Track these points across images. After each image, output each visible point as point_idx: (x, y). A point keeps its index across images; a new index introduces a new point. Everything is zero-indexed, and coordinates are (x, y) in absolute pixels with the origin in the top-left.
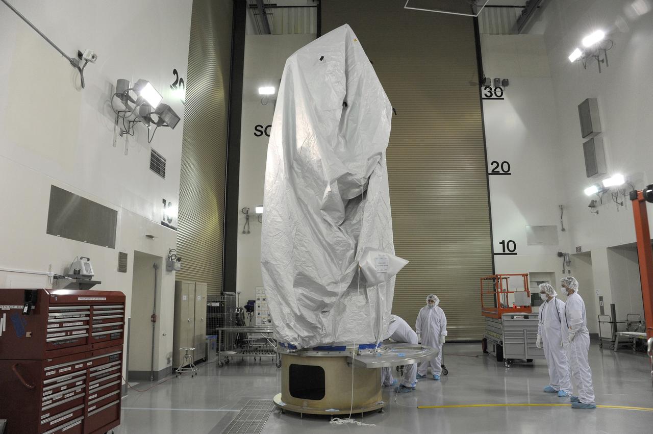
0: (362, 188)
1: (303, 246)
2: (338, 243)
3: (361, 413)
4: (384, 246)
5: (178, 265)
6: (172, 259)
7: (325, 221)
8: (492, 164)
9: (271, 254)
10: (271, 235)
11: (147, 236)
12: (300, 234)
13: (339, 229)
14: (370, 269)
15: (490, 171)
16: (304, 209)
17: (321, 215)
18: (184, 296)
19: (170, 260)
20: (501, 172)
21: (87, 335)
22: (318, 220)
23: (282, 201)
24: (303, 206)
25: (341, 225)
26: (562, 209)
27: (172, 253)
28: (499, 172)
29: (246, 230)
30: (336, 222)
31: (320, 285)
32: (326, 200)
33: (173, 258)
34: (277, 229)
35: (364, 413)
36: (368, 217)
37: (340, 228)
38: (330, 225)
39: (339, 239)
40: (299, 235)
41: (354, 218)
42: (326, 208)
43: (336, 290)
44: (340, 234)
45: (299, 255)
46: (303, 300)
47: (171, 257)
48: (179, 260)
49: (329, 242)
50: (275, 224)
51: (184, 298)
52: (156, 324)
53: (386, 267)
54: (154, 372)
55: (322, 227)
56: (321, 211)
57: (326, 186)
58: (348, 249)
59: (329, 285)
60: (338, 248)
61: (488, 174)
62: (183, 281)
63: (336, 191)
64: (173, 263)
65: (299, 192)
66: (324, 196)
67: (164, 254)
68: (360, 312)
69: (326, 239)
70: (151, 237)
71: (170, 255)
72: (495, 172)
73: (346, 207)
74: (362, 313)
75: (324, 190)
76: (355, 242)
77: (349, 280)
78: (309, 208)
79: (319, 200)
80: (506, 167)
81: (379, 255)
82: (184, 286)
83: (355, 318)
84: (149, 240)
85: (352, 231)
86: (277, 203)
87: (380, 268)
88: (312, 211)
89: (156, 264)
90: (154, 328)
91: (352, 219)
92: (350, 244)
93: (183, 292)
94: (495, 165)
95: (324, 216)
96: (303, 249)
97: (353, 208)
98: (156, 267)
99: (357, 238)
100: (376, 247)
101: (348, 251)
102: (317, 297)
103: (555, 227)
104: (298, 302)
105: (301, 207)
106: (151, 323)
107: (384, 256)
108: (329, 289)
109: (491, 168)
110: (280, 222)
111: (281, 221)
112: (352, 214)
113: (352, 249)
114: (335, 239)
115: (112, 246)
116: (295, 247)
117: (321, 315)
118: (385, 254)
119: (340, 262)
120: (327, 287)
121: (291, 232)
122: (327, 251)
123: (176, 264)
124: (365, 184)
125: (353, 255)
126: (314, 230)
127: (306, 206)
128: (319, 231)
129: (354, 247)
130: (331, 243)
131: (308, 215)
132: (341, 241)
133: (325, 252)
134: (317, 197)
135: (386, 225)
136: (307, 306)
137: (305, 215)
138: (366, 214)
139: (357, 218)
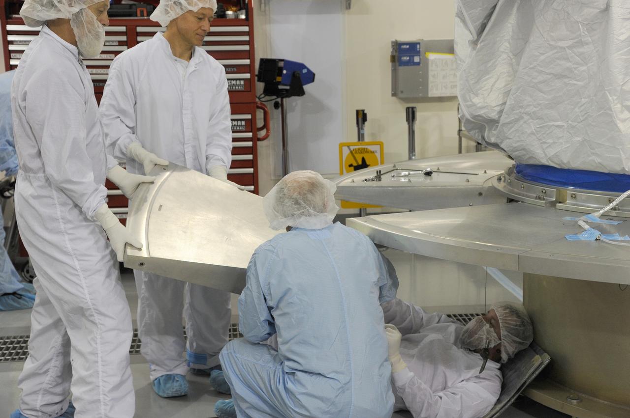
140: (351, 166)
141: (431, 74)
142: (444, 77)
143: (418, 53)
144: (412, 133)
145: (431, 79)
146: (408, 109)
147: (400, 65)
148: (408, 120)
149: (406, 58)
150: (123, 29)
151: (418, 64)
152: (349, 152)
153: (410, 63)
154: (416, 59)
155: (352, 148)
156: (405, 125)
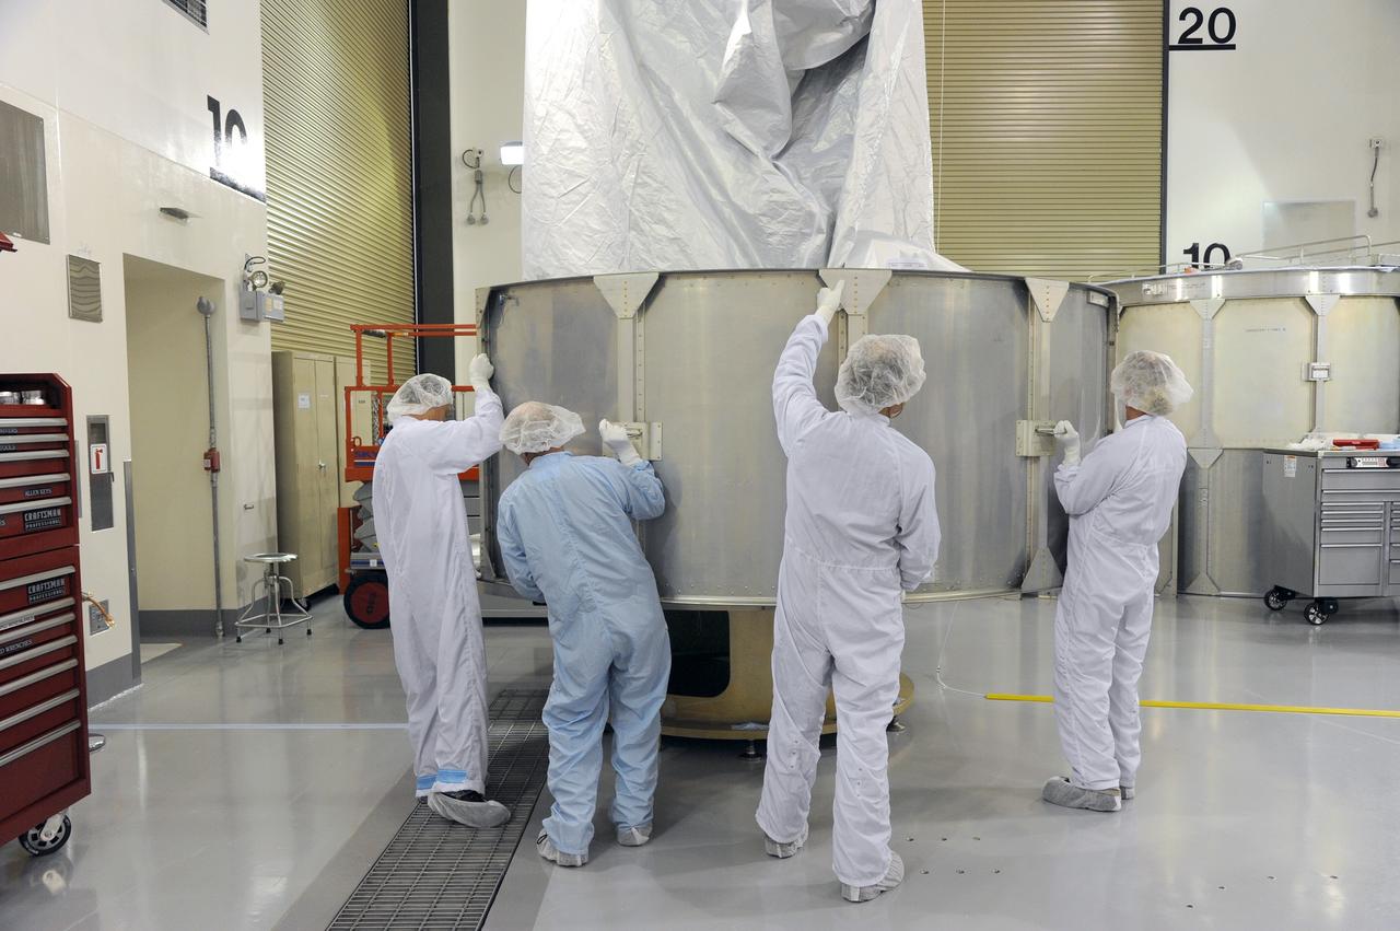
0: (850, 28)
1: (661, 221)
4: (911, 230)
5: (275, 304)
6: (255, 287)
7: (731, 139)
8: (1183, 17)
9: (555, 255)
10: (553, 192)
11: (162, 209)
12: (649, 180)
13: (776, 166)
15: (1174, 40)
16: (661, 103)
17: (717, 120)
18: (300, 397)
19: (250, 289)
20: (1208, 41)
22: (706, 136)
23: (584, 81)
24: (656, 90)
25: (779, 156)
26: (1377, 155)
27: (255, 268)
28: (1200, 40)
29: (477, 214)
30: (764, 144)
32: (733, 66)
33: (257, 282)
34: (571, 174)
36: (872, 126)
37: (778, 163)
38: (747, 151)
39: (776, 197)
40: (645, 184)
41: (819, 137)
42: (733, 97)
44: (778, 181)
45: (649, 251)
47: (252, 279)
48: (277, 289)
49: (746, 208)
50: (565, 157)
51: (302, 401)
52: (221, 477)
54: (223, 611)
55: (722, 159)
56: (718, 107)
57: (731, 21)
58: (808, 231)
60: (773, 227)
61: (1167, 48)
62: (296, 354)
63: (768, 34)
64: (258, 296)
65: (644, 46)
66: (728, 55)
67: (229, 272)
69: (734, 199)
70: (175, 214)
71: (249, 275)
72: (1188, 43)
73: (796, 98)
75: (727, 38)
76: (828, 210)
78: (677, 97)
79: (709, 73)
80: (1222, 28)
82: (299, 369)
84: (172, 224)
85: (815, 178)
86: (570, 90)
88: (686, 111)
89: (204, 301)
90: (214, 489)
91: (813, 136)
92: (811, 215)
93: (297, 386)
94: (1191, 19)
95: (727, 122)
96: (661, 230)
97: (818, 100)
98: (204, 309)
99: (832, 197)
100: (889, 230)
101: (805, 236)
103: (1351, 204)
105: (652, 96)
106: (206, 476)
107: (915, 255)
109: (1177, 29)
110: (580, 151)
111: (582, 144)
112: (814, 120)
113: (820, 231)
114: (766, 197)
115: (39, 234)
116: (634, 226)
118: (919, 251)
121: (621, 178)
122: (737, 238)
123: (269, 301)
124: (862, 14)
125: (823, 251)
126: (692, 171)
127: (666, 91)
128: (710, 172)
129: (824, 226)
130: (751, 211)
131: (672, 123)
132: (783, 206)
133: (731, 241)
134: (702, 61)
135: (915, 165)
137: (663, 118)
138: (864, 118)
139: (832, 130)
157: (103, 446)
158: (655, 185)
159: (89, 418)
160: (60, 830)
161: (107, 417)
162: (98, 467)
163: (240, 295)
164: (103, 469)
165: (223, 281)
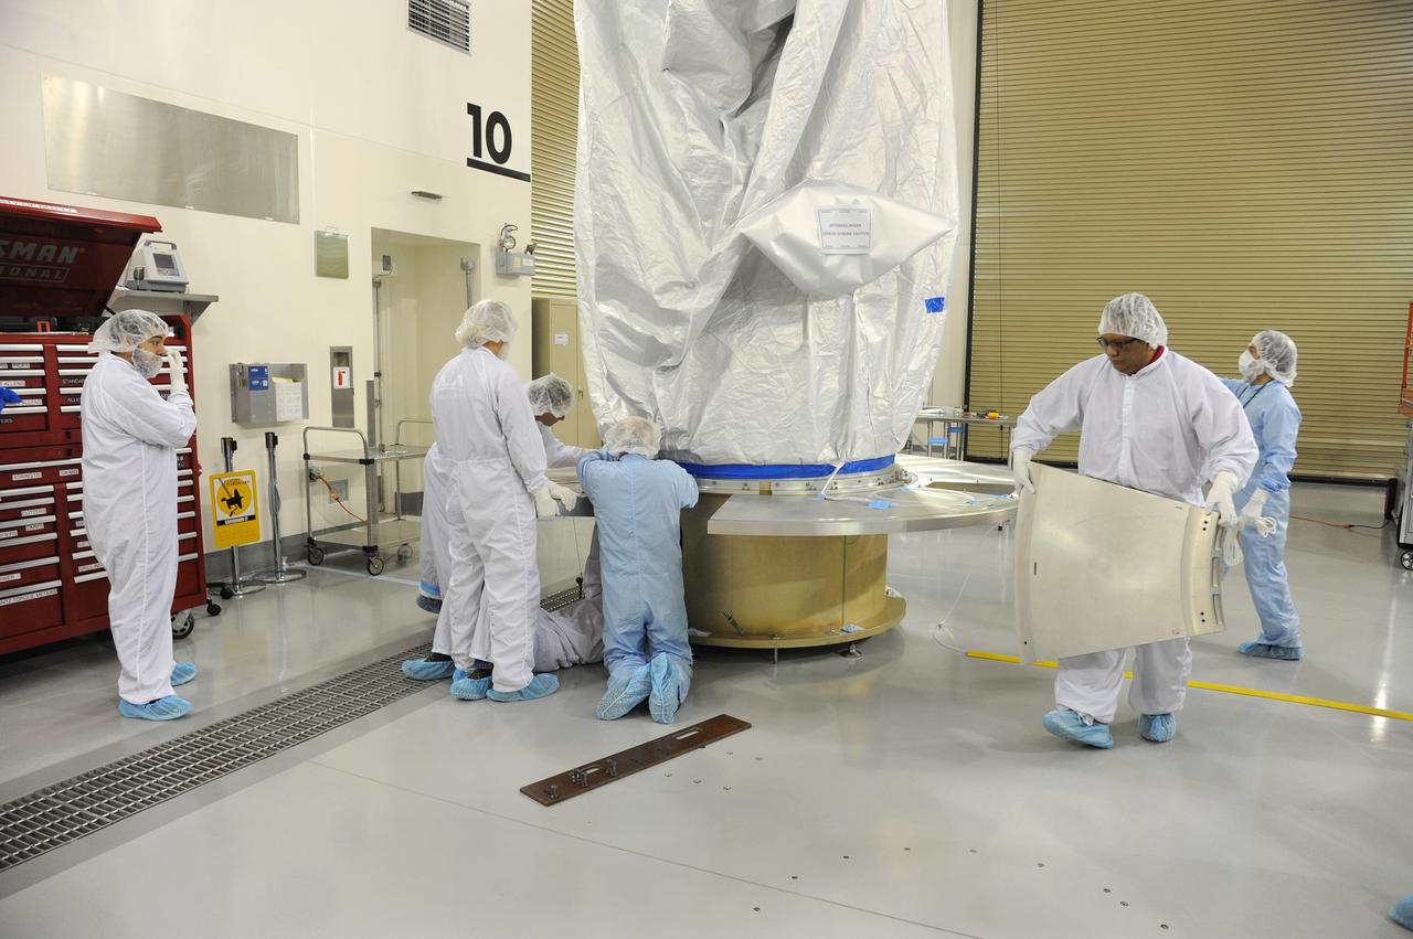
2: (694, 166)
3: (773, 649)
5: (525, 262)
7: (674, 103)
11: (414, 193)
13: (719, 124)
14: (788, 241)
16: (634, 76)
17: (664, 85)
19: (505, 250)
21: (44, 409)
24: (630, 66)
25: (735, 114)
27: (507, 234)
30: (718, 104)
31: (641, 289)
32: (667, 37)
33: (511, 245)
35: (779, 649)
37: (727, 121)
38: (682, 112)
40: (597, 149)
42: (676, 64)
43: (682, 307)
44: (700, 138)
45: (600, 208)
46: (613, 335)
47: (506, 243)
51: (559, 339)
53: (862, 240)
56: (666, 74)
58: (726, 183)
59: (665, 289)
60: (696, 181)
65: (626, 27)
68: (780, 372)
70: (429, 196)
71: (503, 240)
74: (784, 376)
76: (752, 160)
77: (724, 277)
78: (642, 67)
81: (838, 201)
82: (556, 312)
83: (759, 390)
84: (423, 204)
87: (836, 241)
92: (731, 169)
95: (671, 87)
98: (465, 268)
101: (728, 187)
102: (641, 326)
104: (601, 340)
107: (857, 202)
108: (665, 302)
115: (289, 217)
116: (592, 187)
117: (656, 377)
119: (707, 225)
120: (656, 297)
123: (517, 259)
125: (739, 201)
127: (636, 65)
131: (640, 90)
136: (622, 352)
140: (223, 500)
141: (278, 398)
142: (289, 402)
143: (266, 377)
144: (272, 458)
145: (278, 403)
146: (267, 434)
147: (251, 389)
148: (268, 446)
149: (255, 382)
150: (39, 347)
151: (266, 388)
152: (220, 485)
153: (260, 387)
154: (265, 383)
155: (223, 480)
156: (265, 452)
157: (347, 369)
158: (603, 149)
159: (331, 348)
160: (186, 624)
161: (351, 348)
162: (340, 383)
163: (497, 255)
164: (346, 384)
165: (479, 245)
